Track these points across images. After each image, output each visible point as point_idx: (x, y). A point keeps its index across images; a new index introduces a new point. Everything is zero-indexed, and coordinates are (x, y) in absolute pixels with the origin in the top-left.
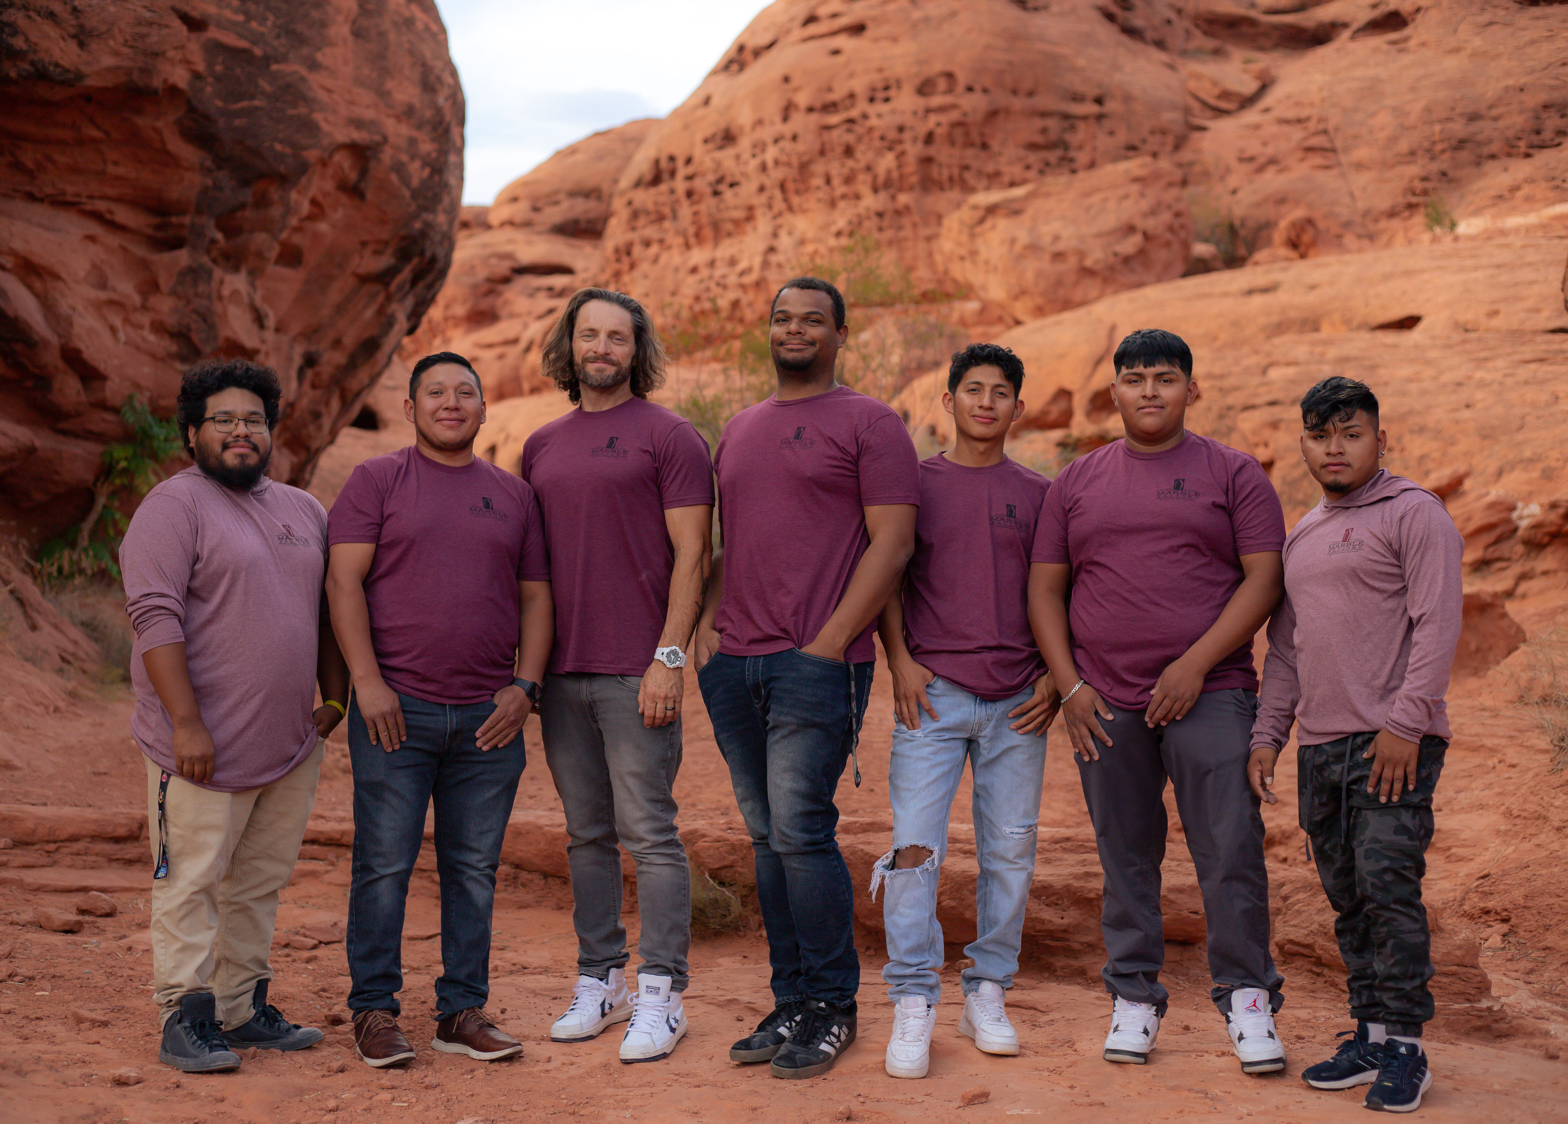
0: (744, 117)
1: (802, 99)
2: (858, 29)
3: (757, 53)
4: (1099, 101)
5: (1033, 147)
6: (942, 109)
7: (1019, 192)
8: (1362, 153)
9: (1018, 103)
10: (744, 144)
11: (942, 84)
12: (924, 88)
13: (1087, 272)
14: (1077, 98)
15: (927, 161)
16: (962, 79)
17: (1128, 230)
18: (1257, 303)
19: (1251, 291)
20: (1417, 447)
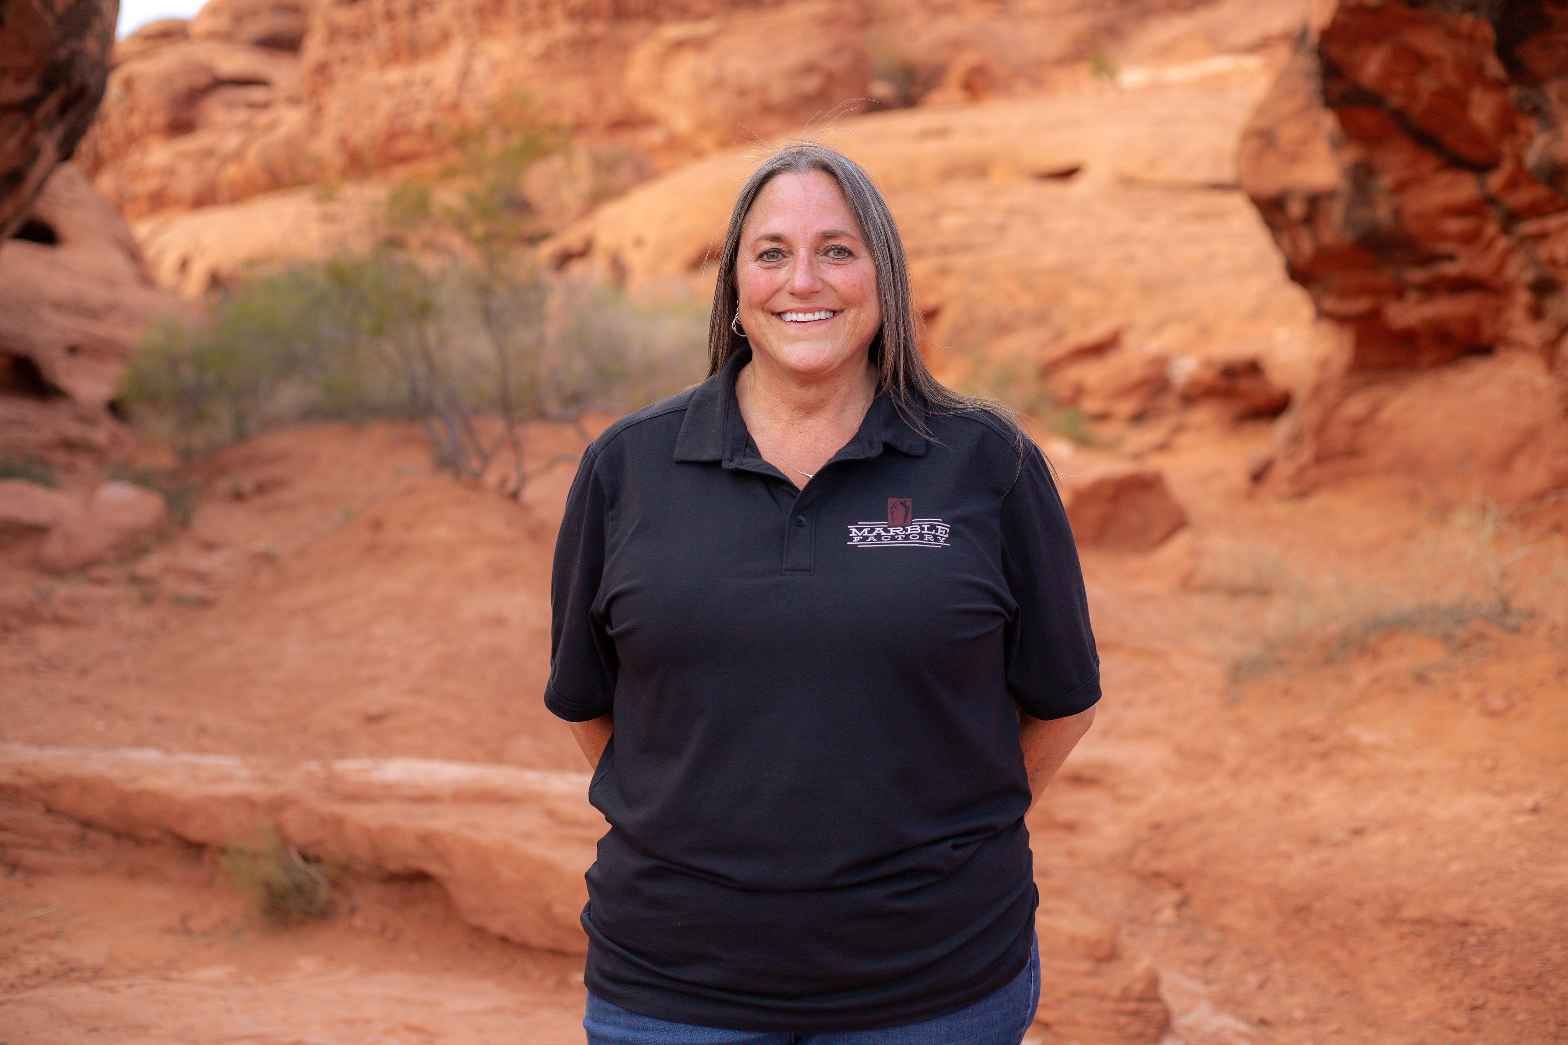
13: (769, 109)
17: (809, 68)
18: (931, 147)
19: (926, 134)
20: (1080, 298)
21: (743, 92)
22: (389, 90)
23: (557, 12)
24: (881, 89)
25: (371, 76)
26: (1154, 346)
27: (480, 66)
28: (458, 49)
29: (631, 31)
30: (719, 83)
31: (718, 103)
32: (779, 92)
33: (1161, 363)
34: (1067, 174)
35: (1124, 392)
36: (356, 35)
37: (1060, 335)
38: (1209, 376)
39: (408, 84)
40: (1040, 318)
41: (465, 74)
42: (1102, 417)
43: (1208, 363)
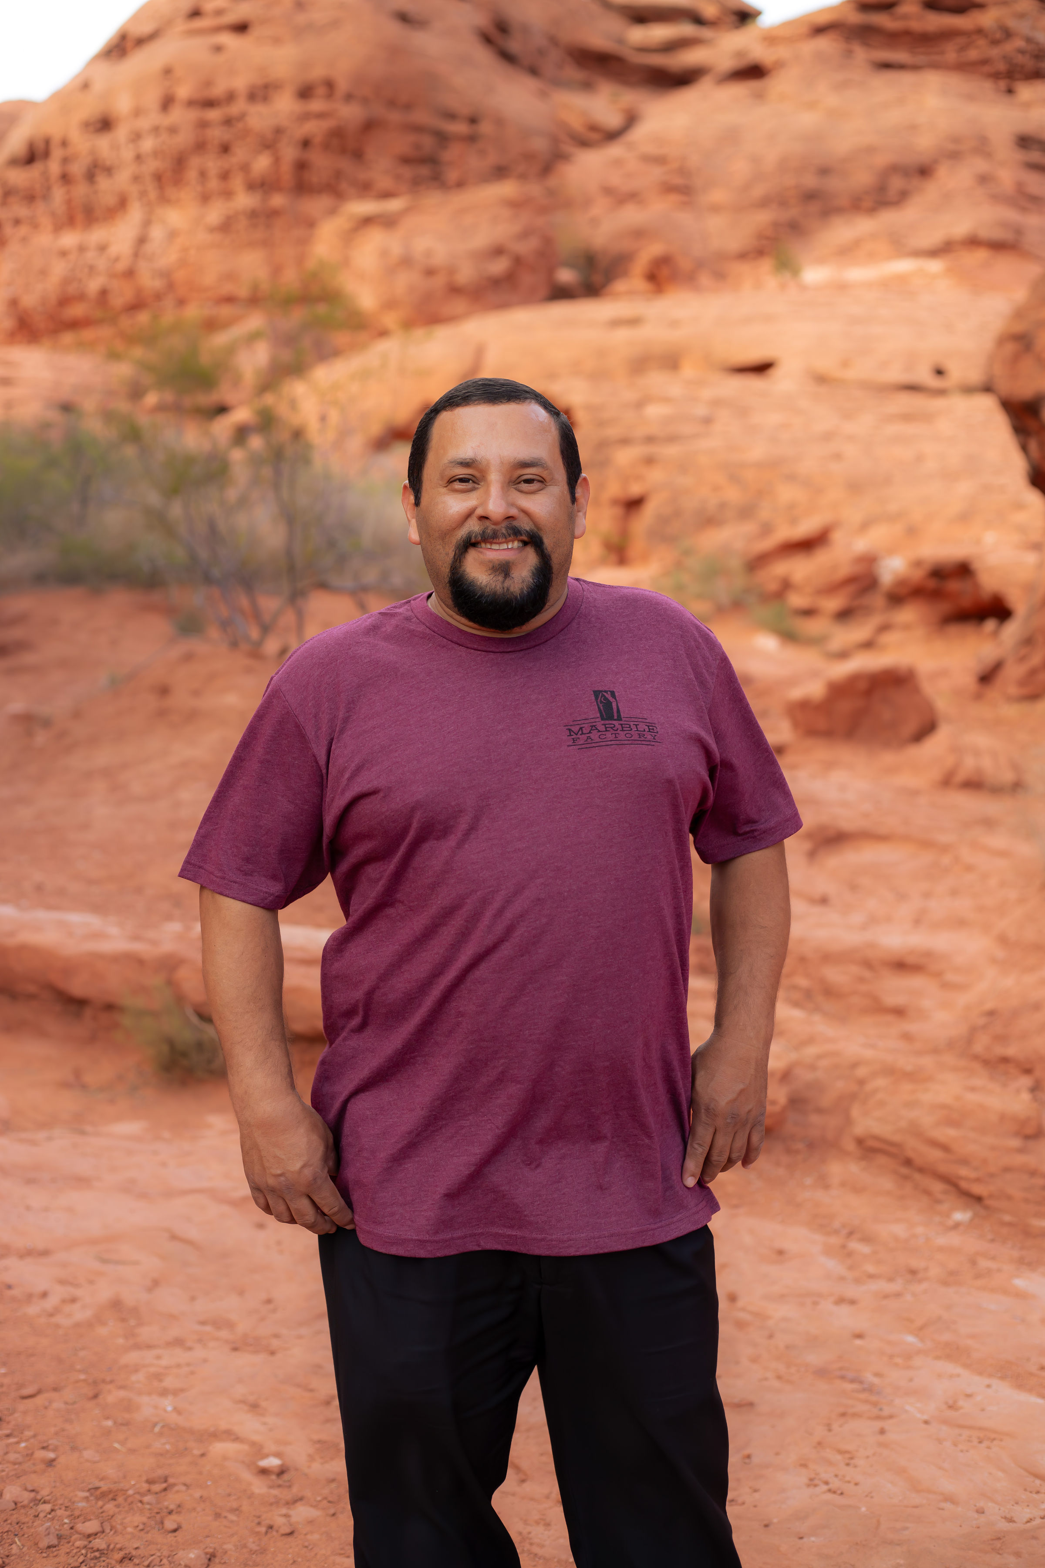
0: (123, 105)
1: (183, 92)
2: (241, 28)
3: (141, 42)
4: (473, 120)
5: (406, 160)
6: (321, 116)
7: (394, 205)
8: (718, 196)
9: (395, 117)
10: (121, 133)
11: (321, 91)
12: (305, 93)
13: (454, 290)
14: (451, 116)
15: (301, 166)
16: (343, 86)
17: (498, 251)
18: (623, 335)
19: (617, 323)
20: (787, 493)
21: (430, 272)
22: (63, 254)
23: (237, 183)
24: (566, 276)
25: (44, 239)
26: (861, 545)
27: (157, 233)
28: (135, 214)
29: (315, 205)
30: (406, 262)
31: (404, 281)
32: (466, 274)
33: (869, 561)
34: (762, 368)
35: (832, 589)
36: (30, 198)
37: (766, 529)
38: (918, 575)
39: (82, 249)
40: (746, 512)
41: (142, 241)
42: (809, 613)
43: (918, 563)
